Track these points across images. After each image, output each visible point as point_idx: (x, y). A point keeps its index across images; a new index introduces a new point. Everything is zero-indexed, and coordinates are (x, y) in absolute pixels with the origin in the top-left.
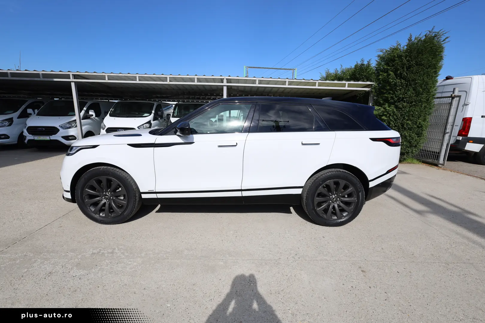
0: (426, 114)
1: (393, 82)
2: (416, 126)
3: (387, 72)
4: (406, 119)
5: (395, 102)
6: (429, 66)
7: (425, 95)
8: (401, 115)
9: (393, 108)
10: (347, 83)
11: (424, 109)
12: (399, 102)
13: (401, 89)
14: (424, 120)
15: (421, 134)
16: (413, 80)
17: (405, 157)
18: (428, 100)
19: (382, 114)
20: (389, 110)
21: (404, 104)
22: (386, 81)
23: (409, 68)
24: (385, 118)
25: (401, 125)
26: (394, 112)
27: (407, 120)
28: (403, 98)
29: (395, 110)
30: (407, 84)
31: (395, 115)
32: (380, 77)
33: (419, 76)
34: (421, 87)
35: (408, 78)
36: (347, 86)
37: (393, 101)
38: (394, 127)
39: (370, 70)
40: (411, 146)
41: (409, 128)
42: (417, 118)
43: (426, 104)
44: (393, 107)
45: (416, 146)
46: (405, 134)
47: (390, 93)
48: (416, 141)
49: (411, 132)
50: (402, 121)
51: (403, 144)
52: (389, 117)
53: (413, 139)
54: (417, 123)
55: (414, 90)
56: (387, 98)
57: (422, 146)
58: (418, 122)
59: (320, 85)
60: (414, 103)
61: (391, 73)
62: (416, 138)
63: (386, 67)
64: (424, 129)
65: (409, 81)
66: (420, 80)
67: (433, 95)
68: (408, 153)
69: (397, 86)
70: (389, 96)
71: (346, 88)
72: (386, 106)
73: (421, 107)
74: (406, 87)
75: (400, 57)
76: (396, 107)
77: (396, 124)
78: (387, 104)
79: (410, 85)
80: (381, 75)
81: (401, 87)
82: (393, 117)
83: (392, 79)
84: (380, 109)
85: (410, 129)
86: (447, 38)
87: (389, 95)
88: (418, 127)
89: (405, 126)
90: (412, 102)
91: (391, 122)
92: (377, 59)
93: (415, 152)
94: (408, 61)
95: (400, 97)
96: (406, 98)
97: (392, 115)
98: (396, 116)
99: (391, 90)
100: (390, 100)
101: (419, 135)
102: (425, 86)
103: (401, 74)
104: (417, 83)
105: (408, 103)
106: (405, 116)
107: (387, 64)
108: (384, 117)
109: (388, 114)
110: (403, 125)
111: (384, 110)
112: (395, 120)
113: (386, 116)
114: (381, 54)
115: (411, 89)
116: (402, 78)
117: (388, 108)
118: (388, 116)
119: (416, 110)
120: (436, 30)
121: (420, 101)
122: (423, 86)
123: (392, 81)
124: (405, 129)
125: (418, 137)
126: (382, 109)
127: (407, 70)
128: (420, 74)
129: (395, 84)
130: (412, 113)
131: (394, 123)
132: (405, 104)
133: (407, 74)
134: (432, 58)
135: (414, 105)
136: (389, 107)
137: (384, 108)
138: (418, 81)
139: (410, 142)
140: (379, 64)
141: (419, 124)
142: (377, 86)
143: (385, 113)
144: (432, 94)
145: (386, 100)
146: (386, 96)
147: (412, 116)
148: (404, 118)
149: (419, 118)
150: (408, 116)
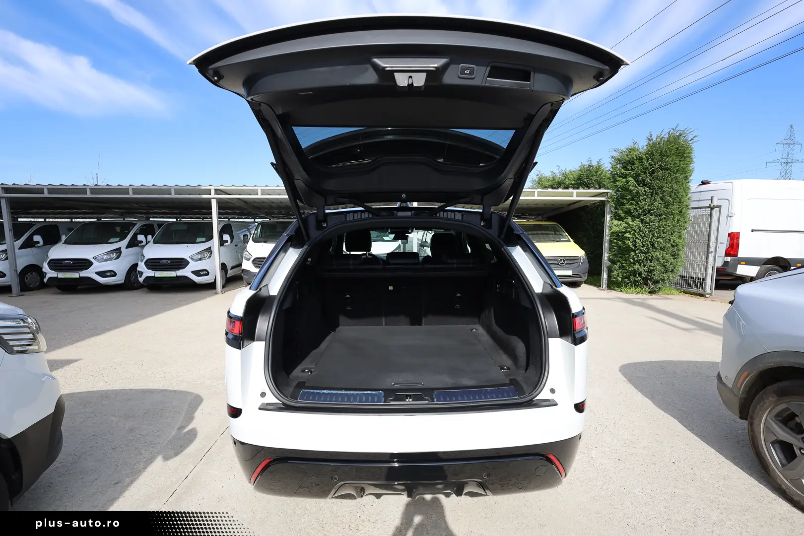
0: (681, 229)
1: (634, 190)
2: (669, 245)
3: (625, 177)
4: (656, 236)
5: (640, 215)
6: (678, 171)
7: (676, 206)
8: (650, 232)
9: (638, 223)
10: (575, 191)
11: (678, 223)
12: (645, 215)
13: (646, 198)
14: (680, 237)
15: (678, 254)
16: (659, 188)
17: (660, 285)
18: (681, 212)
19: (624, 231)
20: (633, 225)
21: (651, 217)
22: (625, 189)
23: (652, 173)
24: (630, 236)
25: (651, 245)
26: (639, 228)
27: (658, 238)
28: (649, 211)
29: (641, 225)
30: (653, 192)
31: (641, 231)
32: (618, 183)
33: (666, 183)
34: (670, 196)
35: (653, 186)
36: (574, 195)
37: (637, 213)
38: (642, 247)
39: (602, 173)
40: (666, 271)
41: (661, 248)
42: (669, 234)
43: (679, 217)
44: (637, 221)
45: (672, 271)
46: (657, 255)
47: (631, 204)
48: (671, 264)
49: (664, 252)
50: (651, 239)
51: (656, 268)
52: (634, 234)
53: (667, 261)
54: (670, 241)
55: (662, 199)
56: (630, 210)
57: (680, 271)
58: (672, 240)
59: (539, 194)
60: (664, 216)
61: (630, 179)
62: (672, 260)
63: (623, 171)
64: (681, 248)
65: (655, 189)
66: (668, 188)
67: (687, 206)
68: (663, 280)
69: (640, 195)
70: (632, 208)
71: (575, 198)
72: (629, 220)
73: (674, 220)
74: (652, 196)
75: (640, 159)
76: (642, 221)
77: (643, 243)
78: (629, 217)
79: (657, 194)
80: (618, 180)
81: (645, 197)
82: (639, 234)
83: (633, 186)
84: (621, 224)
85: (663, 249)
86: (695, 136)
87: (631, 206)
88: (673, 246)
89: (656, 245)
90: (661, 215)
91: (638, 241)
92: (611, 161)
93: (672, 278)
94: (651, 165)
95: (646, 209)
96: (653, 210)
97: (638, 231)
98: (644, 234)
99: (633, 200)
100: (634, 212)
101: (675, 256)
102: (675, 194)
103: (643, 180)
104: (664, 191)
105: (656, 216)
106: (654, 233)
107: (624, 167)
108: (627, 235)
109: (633, 230)
110: (653, 245)
111: (626, 225)
112: (642, 238)
113: (630, 232)
114: (616, 154)
115: (659, 199)
116: (645, 185)
117: (631, 223)
118: (632, 233)
119: (667, 224)
120: (681, 128)
121: (672, 214)
122: (673, 194)
123: (632, 189)
124: (656, 249)
125: (674, 259)
126: (624, 225)
127: (651, 176)
128: (667, 180)
129: (638, 192)
130: (663, 229)
131: (642, 242)
132: (653, 218)
133: (651, 180)
134: (680, 161)
135: (665, 218)
136: (633, 221)
137: (626, 223)
138: (666, 189)
139: (665, 266)
140: (614, 167)
141: (674, 242)
142: (615, 194)
143: (629, 229)
144: (685, 204)
145: (628, 213)
146: (628, 207)
147: (664, 233)
148: (653, 235)
149: (672, 234)
150: (658, 233)
